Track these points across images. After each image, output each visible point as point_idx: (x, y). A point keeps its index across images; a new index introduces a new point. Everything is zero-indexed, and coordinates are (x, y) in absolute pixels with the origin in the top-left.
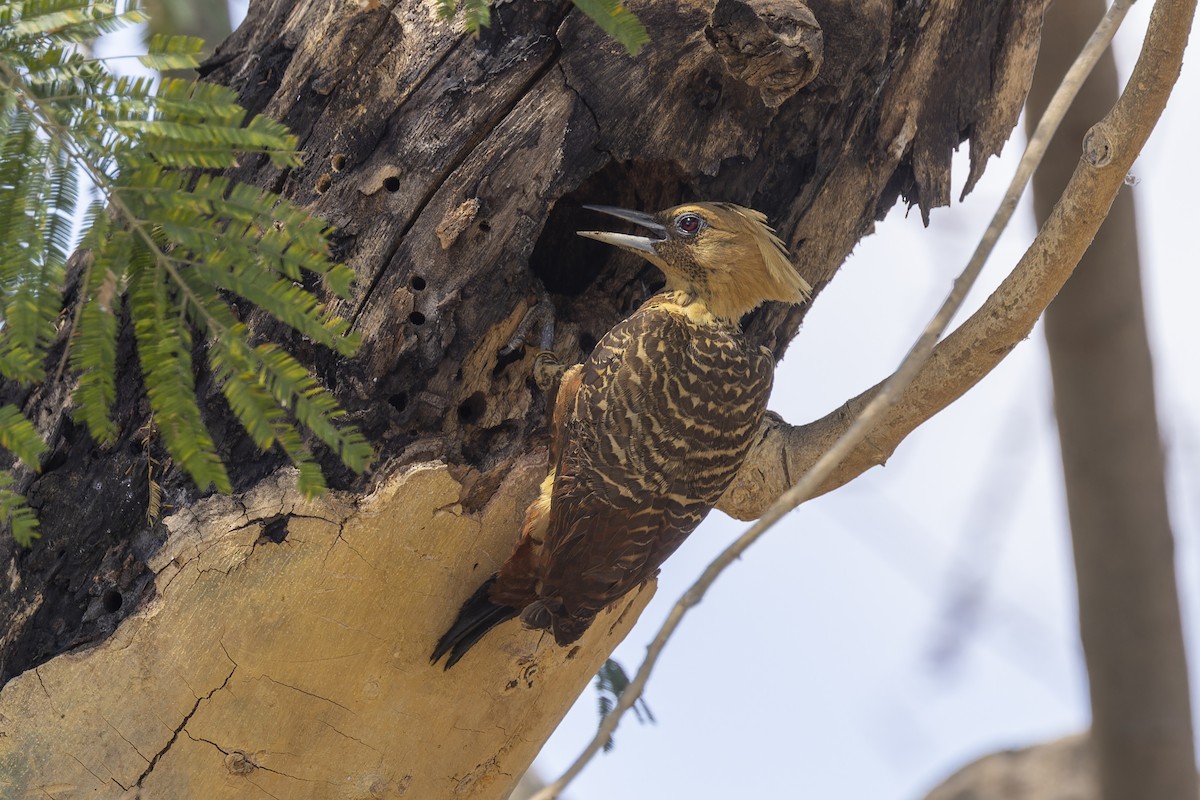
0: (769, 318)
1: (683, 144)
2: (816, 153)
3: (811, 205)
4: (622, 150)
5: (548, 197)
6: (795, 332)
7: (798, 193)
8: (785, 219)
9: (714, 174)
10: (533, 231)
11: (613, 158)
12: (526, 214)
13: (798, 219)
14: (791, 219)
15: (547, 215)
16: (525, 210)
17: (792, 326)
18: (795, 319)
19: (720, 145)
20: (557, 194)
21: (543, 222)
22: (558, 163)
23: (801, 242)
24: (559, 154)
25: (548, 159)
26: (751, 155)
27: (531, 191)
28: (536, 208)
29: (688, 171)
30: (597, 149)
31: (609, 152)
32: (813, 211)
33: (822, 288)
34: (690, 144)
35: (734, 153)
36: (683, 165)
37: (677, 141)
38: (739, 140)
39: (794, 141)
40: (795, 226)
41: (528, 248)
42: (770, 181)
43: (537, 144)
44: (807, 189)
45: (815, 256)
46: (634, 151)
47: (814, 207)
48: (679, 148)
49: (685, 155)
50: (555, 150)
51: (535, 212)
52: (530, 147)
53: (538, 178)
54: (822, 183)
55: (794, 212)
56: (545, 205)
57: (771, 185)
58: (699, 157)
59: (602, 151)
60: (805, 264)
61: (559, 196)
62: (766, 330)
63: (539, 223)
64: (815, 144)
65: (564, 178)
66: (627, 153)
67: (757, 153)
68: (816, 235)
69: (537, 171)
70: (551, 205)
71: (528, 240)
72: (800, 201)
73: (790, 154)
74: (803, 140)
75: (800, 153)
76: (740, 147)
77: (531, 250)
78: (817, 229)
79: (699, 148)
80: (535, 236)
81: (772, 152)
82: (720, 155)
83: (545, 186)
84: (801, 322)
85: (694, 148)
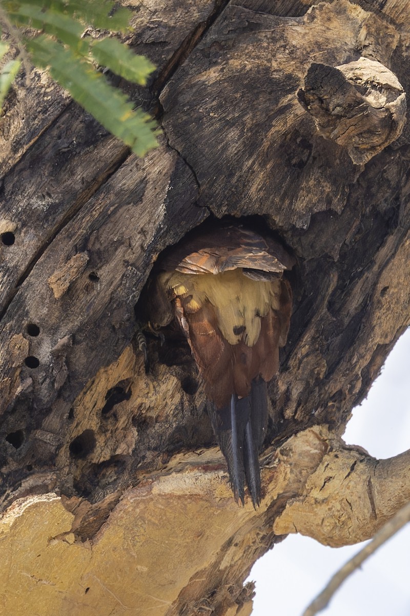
0: (355, 360)
1: (277, 200)
2: (398, 207)
3: (393, 255)
4: (220, 206)
5: (152, 249)
6: (377, 373)
7: (383, 243)
8: (369, 268)
9: (305, 228)
10: (138, 281)
11: (212, 213)
12: (131, 265)
13: (383, 267)
14: (375, 268)
15: (151, 266)
16: (131, 262)
17: (375, 368)
18: (378, 360)
19: (310, 200)
20: (160, 247)
21: (148, 272)
22: (162, 218)
23: (385, 289)
24: (162, 209)
25: (151, 214)
26: (339, 209)
27: (136, 243)
28: (142, 259)
29: (280, 224)
30: (196, 204)
31: (209, 208)
32: (396, 261)
33: (402, 333)
34: (282, 200)
35: (323, 207)
36: (277, 219)
37: (271, 197)
38: (328, 194)
39: (379, 195)
40: (379, 274)
41: (134, 297)
42: (358, 233)
43: (141, 200)
44: (391, 240)
45: (397, 303)
46: (231, 206)
47: (397, 258)
48: (272, 202)
49: (279, 210)
50: (158, 206)
51: (140, 263)
52: (136, 203)
53: (143, 232)
54: (404, 235)
55: (378, 262)
56: (149, 257)
57: (358, 237)
58: (292, 211)
59: (201, 207)
60: (388, 309)
61: (163, 248)
62: (352, 371)
63: (144, 273)
64: (397, 199)
65: (167, 232)
66: (225, 208)
67: (345, 207)
68: (399, 283)
69: (142, 226)
70: (155, 257)
71: (134, 289)
72: (384, 252)
73: (374, 207)
74: (387, 195)
75: (384, 206)
76: (329, 202)
77: (137, 299)
78: (399, 277)
79: (291, 203)
80: (141, 285)
81: (358, 207)
82: (311, 209)
83: (149, 239)
84: (383, 364)
85: (287, 202)
